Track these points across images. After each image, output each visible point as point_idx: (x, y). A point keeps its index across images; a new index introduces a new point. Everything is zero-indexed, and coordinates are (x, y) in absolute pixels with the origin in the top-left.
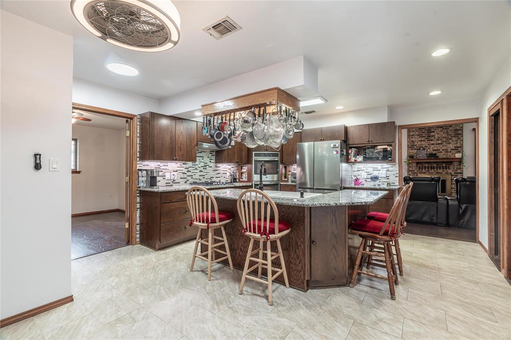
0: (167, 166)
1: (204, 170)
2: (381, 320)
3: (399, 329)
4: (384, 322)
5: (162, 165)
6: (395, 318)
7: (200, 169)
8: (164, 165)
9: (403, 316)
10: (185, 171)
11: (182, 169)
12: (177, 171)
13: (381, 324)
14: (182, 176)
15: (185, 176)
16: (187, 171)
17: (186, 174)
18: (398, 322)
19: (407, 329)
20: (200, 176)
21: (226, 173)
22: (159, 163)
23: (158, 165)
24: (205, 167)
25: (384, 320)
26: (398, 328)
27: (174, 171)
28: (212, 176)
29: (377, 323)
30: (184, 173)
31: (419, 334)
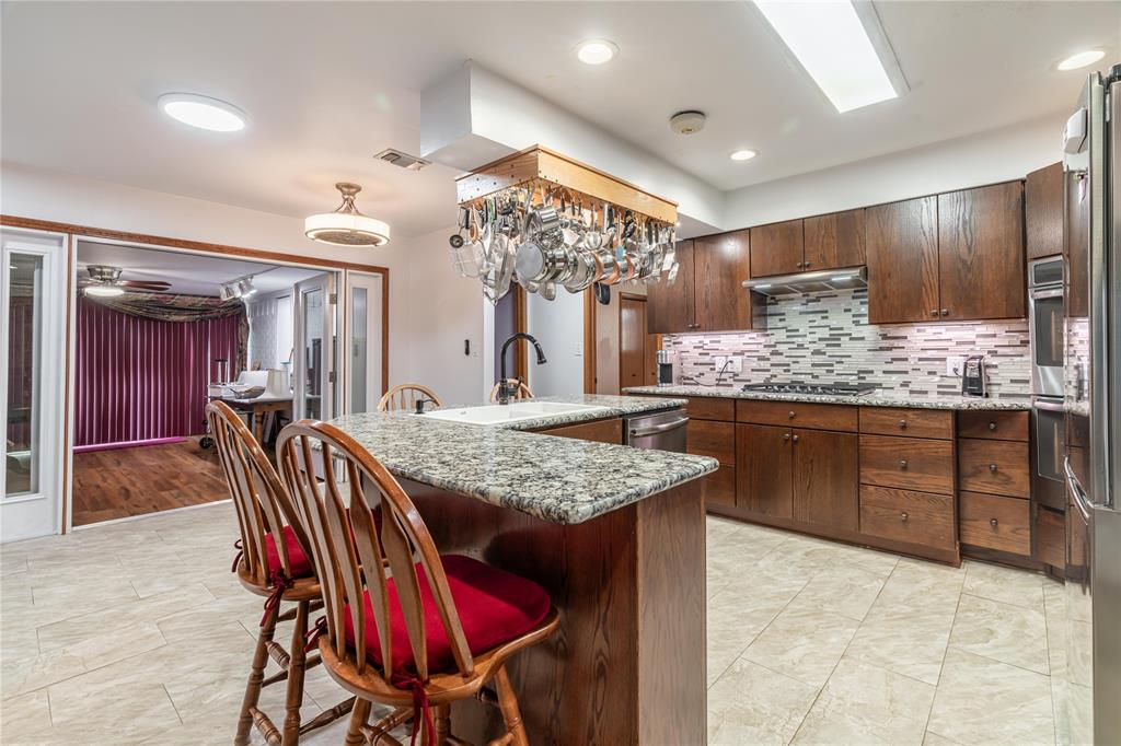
0: (719, 342)
1: (830, 351)
2: (222, 681)
3: (175, 695)
4: (213, 683)
5: (707, 341)
6: (201, 705)
7: (813, 347)
8: (711, 342)
9: (187, 723)
10: (766, 352)
11: (754, 347)
12: (742, 353)
13: (217, 676)
14: (755, 364)
15: (766, 365)
16: (772, 354)
17: (768, 359)
18: (188, 704)
19: (163, 706)
20: (813, 365)
21: (944, 359)
22: (701, 338)
23: (700, 342)
24: (834, 339)
25: (216, 685)
26: (181, 693)
27: (734, 354)
28: (863, 367)
29: (222, 672)
30: (761, 358)
31: (133, 717)
